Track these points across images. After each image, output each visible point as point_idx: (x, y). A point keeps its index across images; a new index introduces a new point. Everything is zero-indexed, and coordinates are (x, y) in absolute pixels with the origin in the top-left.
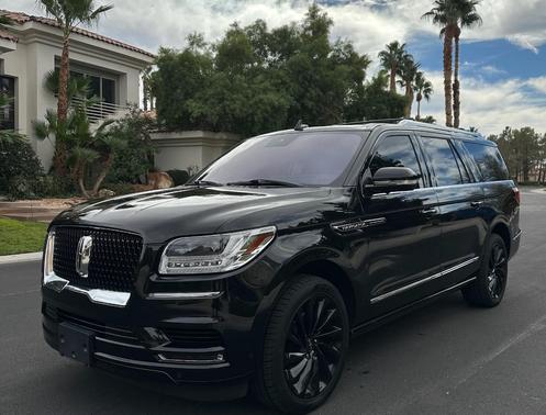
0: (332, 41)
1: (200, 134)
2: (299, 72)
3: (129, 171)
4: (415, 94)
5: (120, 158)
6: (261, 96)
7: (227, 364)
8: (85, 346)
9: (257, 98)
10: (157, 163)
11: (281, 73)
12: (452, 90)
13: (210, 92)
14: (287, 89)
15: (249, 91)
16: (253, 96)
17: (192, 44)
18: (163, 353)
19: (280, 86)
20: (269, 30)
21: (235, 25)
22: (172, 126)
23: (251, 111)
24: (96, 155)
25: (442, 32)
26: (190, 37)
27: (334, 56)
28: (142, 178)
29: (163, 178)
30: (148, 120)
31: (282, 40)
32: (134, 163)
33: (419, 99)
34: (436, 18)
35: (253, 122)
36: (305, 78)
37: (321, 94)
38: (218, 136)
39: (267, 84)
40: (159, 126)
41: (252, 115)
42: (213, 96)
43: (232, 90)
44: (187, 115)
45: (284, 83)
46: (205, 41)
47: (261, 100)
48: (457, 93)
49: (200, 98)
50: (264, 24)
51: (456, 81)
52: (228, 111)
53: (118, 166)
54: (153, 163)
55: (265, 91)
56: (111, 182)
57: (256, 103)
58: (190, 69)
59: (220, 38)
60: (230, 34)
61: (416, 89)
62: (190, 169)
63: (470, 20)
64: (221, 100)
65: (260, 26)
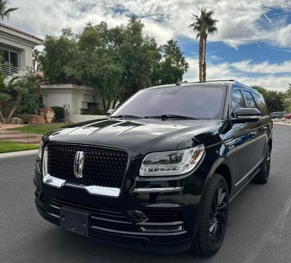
0: (144, 36)
1: (70, 86)
2: (126, 53)
3: (29, 107)
5: (23, 99)
6: (107, 66)
7: (185, 232)
8: (84, 222)
9: (104, 67)
10: (44, 102)
11: (117, 53)
12: (203, 67)
13: (77, 62)
14: (121, 62)
15: (99, 62)
16: (102, 65)
17: (64, 34)
18: (144, 226)
19: (116, 60)
20: (109, 29)
21: (90, 24)
22: (53, 81)
23: (101, 74)
24: (9, 97)
25: (198, 35)
26: (63, 30)
27: (145, 45)
28: (36, 111)
29: (49, 111)
30: (39, 77)
31: (116, 34)
32: (32, 102)
34: (196, 28)
35: (102, 80)
36: (129, 57)
37: (138, 65)
38: (81, 87)
39: (109, 58)
40: (45, 81)
41: (102, 76)
42: (78, 64)
43: (90, 61)
44: (63, 75)
45: (118, 59)
46: (72, 32)
47: (106, 68)
48: (205, 68)
49: (71, 65)
50: (106, 24)
51: (204, 62)
52: (88, 74)
53: (22, 104)
54: (42, 102)
55: (108, 62)
56: (19, 113)
57: (104, 70)
58: (64, 48)
59: (82, 31)
60: (86, 29)
61: (181, 66)
62: (64, 106)
63: (212, 30)
64: (84, 67)
65: (103, 25)
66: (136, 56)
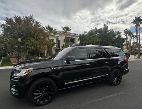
2: (102, 36)
4: (132, 38)
13: (86, 40)
14: (100, 38)
15: (93, 39)
17: (85, 33)
21: (92, 29)
33: (133, 38)
34: (134, 23)
43: (90, 39)
46: (87, 32)
51: (139, 34)
55: (96, 39)
57: (94, 41)
61: (132, 37)
64: (88, 41)
65: (96, 28)
66: (106, 36)
